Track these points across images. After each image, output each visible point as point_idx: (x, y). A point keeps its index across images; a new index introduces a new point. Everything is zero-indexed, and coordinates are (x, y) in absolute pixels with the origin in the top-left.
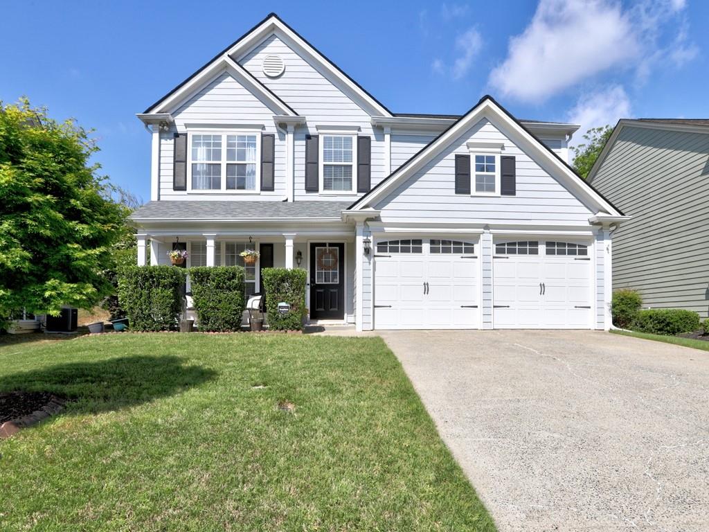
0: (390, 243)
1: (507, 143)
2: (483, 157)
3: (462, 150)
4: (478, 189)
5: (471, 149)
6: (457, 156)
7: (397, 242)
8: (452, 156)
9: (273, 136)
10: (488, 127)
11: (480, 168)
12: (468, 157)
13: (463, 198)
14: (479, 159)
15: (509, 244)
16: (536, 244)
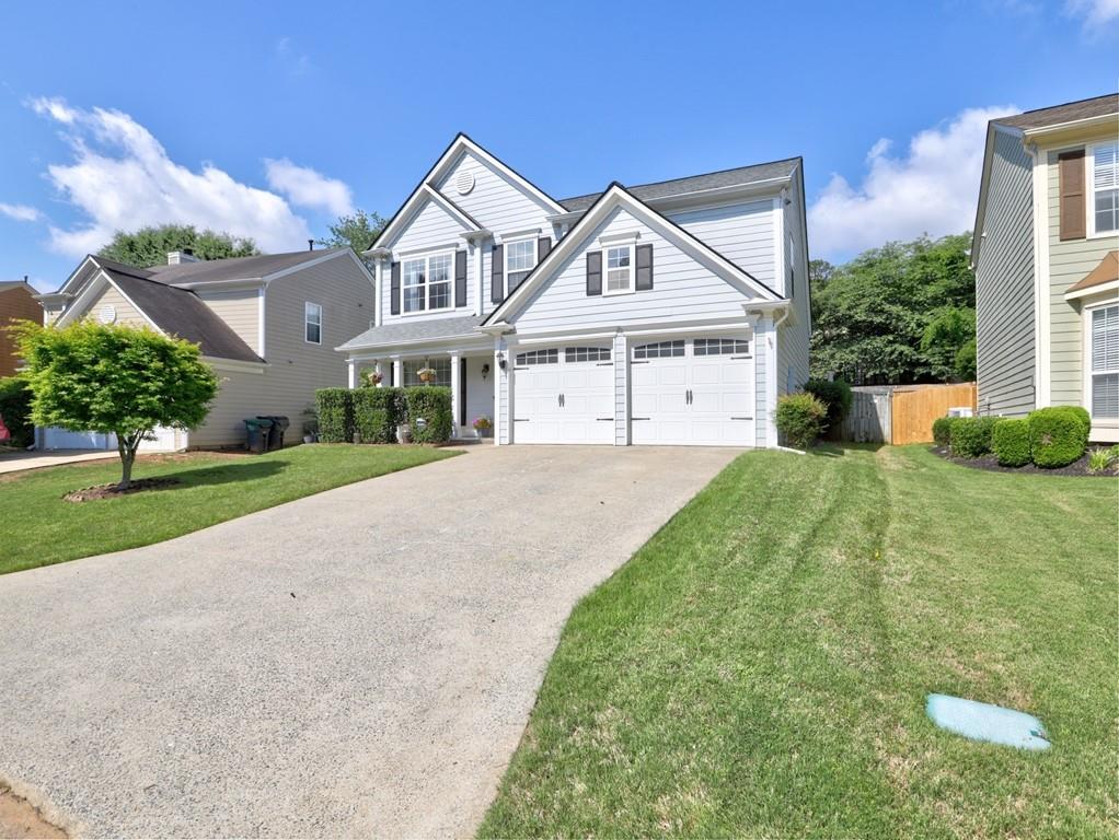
0: (529, 354)
1: (644, 229)
2: (616, 250)
3: (594, 247)
4: (609, 289)
5: (604, 244)
6: (588, 255)
7: (534, 354)
8: (584, 255)
9: (465, 252)
10: (623, 215)
11: (611, 264)
12: (600, 253)
13: (595, 300)
14: (611, 253)
15: (649, 346)
16: (681, 343)
